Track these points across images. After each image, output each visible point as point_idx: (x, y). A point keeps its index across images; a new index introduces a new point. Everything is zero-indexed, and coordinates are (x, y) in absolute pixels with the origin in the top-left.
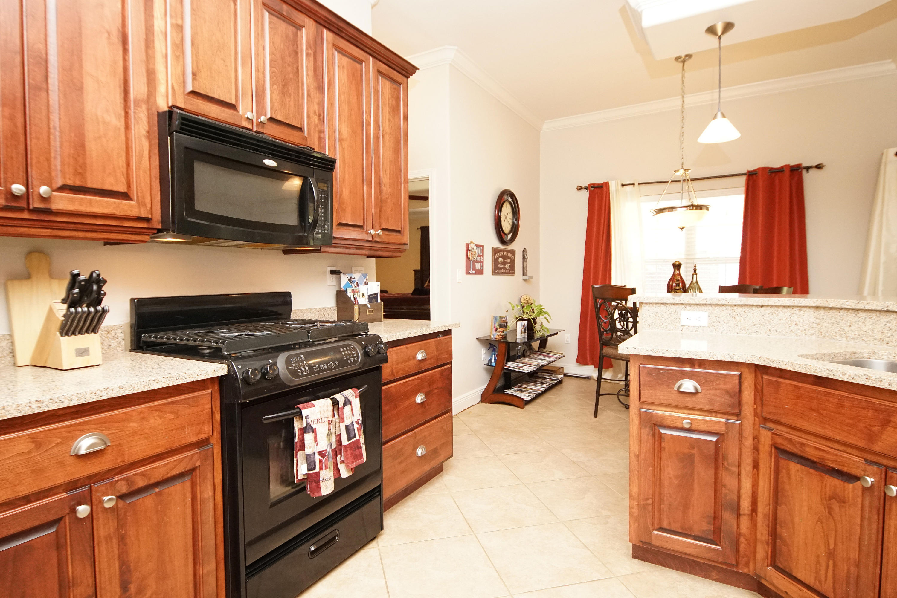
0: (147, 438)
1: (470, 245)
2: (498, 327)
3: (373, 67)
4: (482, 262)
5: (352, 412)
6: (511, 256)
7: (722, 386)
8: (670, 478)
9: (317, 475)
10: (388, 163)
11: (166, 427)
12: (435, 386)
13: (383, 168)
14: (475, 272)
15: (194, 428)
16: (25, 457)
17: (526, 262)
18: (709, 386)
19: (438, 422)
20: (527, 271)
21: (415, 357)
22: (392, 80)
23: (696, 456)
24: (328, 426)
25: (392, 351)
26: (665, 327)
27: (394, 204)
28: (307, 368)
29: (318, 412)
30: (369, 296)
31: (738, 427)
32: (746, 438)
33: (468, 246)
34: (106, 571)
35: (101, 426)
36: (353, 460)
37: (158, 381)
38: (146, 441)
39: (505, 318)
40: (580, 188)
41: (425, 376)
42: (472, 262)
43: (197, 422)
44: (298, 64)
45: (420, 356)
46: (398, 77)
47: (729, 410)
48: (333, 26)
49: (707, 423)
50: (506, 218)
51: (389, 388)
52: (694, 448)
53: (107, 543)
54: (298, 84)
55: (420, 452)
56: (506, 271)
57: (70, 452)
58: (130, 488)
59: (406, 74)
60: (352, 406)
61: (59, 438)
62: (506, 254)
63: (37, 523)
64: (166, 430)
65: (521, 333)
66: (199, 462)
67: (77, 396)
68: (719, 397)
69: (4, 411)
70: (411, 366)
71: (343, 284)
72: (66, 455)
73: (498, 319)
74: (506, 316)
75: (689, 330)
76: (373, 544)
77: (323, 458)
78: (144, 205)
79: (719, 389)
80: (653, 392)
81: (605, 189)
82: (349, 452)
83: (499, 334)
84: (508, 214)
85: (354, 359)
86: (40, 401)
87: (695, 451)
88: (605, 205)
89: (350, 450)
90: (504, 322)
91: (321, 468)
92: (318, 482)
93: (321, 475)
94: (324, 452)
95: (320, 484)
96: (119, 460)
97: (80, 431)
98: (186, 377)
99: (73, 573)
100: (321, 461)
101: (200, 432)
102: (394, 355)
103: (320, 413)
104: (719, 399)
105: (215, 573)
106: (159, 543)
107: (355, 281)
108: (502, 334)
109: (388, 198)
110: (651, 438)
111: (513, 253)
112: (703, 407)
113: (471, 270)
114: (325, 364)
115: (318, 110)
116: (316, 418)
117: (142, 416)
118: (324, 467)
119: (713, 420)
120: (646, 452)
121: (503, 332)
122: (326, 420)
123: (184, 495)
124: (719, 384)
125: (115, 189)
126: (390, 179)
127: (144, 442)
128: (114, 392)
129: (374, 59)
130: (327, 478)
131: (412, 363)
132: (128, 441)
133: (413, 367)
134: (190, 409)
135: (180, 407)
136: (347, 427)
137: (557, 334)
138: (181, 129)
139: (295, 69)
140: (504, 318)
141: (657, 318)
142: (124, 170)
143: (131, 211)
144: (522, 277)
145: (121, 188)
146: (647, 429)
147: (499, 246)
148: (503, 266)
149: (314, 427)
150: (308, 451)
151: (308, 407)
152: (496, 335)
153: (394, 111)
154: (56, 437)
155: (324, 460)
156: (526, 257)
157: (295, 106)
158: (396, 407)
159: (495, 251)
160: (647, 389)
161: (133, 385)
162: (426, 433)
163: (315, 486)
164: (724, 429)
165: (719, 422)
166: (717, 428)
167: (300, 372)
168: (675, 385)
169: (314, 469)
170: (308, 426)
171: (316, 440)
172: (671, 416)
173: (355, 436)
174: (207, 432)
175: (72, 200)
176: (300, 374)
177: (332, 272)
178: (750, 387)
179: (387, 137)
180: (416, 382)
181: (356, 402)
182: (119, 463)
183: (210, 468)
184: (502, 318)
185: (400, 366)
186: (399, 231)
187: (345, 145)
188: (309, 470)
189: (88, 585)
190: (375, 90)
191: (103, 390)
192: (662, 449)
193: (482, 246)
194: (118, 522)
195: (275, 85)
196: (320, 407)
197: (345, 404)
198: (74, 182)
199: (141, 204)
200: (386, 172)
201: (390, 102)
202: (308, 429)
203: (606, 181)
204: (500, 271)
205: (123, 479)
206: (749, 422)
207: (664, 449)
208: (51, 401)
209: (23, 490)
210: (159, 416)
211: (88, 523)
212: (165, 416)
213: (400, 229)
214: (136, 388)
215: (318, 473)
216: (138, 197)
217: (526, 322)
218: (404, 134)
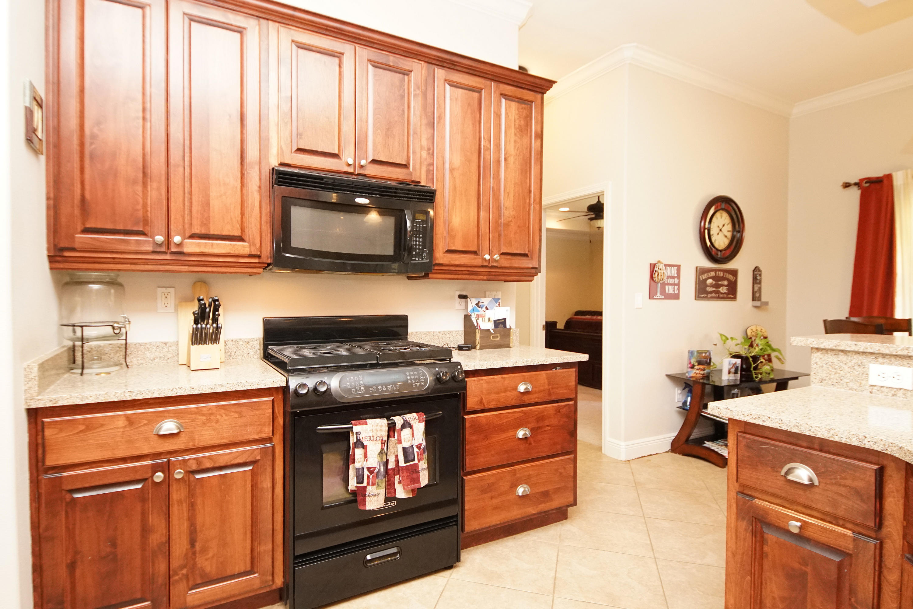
0: (214, 430)
1: (657, 265)
2: (696, 364)
3: (494, 92)
4: (678, 285)
5: (413, 436)
6: (730, 277)
7: (848, 482)
8: (774, 598)
9: (364, 489)
10: (513, 186)
11: (231, 423)
12: (547, 422)
13: (504, 191)
14: (663, 297)
15: (256, 427)
16: (122, 430)
17: (760, 283)
18: (831, 479)
19: (551, 462)
20: (760, 295)
21: (516, 388)
22: (520, 100)
23: (810, 577)
24: (380, 445)
25: (482, 380)
26: (845, 385)
27: (519, 227)
28: (362, 388)
29: (370, 431)
30: (495, 321)
31: (873, 550)
32: (890, 569)
33: (653, 267)
34: (177, 526)
35: (177, 415)
36: (409, 483)
37: (223, 386)
38: (213, 432)
39: (708, 354)
40: (847, 185)
41: (531, 410)
42: (659, 285)
43: (259, 423)
44: (404, 107)
45: (522, 388)
46: (528, 95)
47: (859, 520)
48: (446, 62)
49: (826, 533)
50: (721, 230)
51: (477, 417)
52: (807, 565)
53: (179, 506)
54: (404, 125)
55: (520, 491)
56: (721, 296)
57: (153, 431)
58: (198, 467)
59: (540, 90)
60: (413, 430)
61: (146, 420)
62: (721, 274)
63: (127, 479)
64: (230, 425)
65: (729, 373)
66: (259, 456)
67: (158, 391)
68: (846, 497)
69: (106, 396)
70: (509, 397)
71: (470, 308)
72: (151, 433)
73: (696, 354)
74: (708, 351)
75: (882, 392)
76: (446, 574)
77: (371, 474)
78: (254, 245)
79: (845, 486)
80: (754, 473)
81: (885, 182)
82: (405, 474)
83: (698, 372)
84: (724, 225)
85: (420, 385)
86: (131, 392)
87: (809, 569)
88: (887, 205)
89: (407, 472)
90: (706, 357)
91: (368, 484)
92: (365, 496)
93: (367, 489)
94: (372, 469)
95: (365, 499)
96: (191, 444)
97: (163, 416)
98: (247, 385)
99: (152, 522)
100: (368, 477)
101: (261, 432)
102: (484, 384)
103: (373, 431)
104: (844, 501)
105: (271, 553)
106: (221, 515)
107: (483, 306)
108: (702, 372)
109: (511, 221)
110: (749, 535)
111: (734, 273)
112: (821, 508)
113: (658, 294)
114: (384, 386)
115: (427, 145)
116: (368, 436)
117: (210, 411)
118: (370, 483)
119: (836, 530)
120: (744, 553)
121: (704, 370)
122: (378, 439)
123: (245, 481)
124: (846, 479)
125: (231, 234)
126: (514, 202)
127: (211, 432)
128: (187, 391)
129: (496, 84)
130: (372, 494)
131: (510, 394)
132: (199, 430)
133: (512, 399)
134: (252, 411)
135: (244, 409)
136: (404, 449)
137: (796, 378)
138: (279, 182)
139: (401, 112)
140: (706, 353)
141: (834, 370)
142: (239, 219)
143: (244, 250)
144: (750, 303)
145: (237, 233)
146: (745, 523)
147: (707, 264)
148: (715, 289)
149: (365, 443)
150: (358, 465)
151: (360, 424)
152: (695, 373)
153: (521, 131)
154: (144, 419)
155: (371, 477)
156: (758, 278)
157: (399, 146)
158: (486, 438)
159: (701, 271)
160: (747, 468)
161: (202, 387)
162: (531, 472)
163: (362, 499)
164: (851, 546)
165: (845, 535)
166: (841, 543)
167: (354, 391)
168: (782, 468)
169: (362, 483)
170: (358, 442)
171: (366, 456)
172: (776, 511)
173: (414, 460)
174: (267, 432)
175: (199, 245)
176: (353, 392)
177: (461, 297)
178: (898, 491)
179: (511, 160)
180: (517, 415)
181: (420, 427)
182: (190, 445)
183: (269, 463)
184: (702, 353)
185: (492, 397)
186: (526, 255)
187: (457, 174)
188: (357, 483)
189: (163, 534)
190: (497, 114)
191: (178, 388)
192: (764, 555)
193: (679, 267)
194: (189, 491)
195: (379, 130)
196: (373, 426)
197: (403, 427)
198: (201, 231)
199: (252, 244)
200: (508, 195)
201: (517, 123)
202: (359, 444)
203: (887, 173)
204: (709, 296)
205: (194, 459)
206: (894, 546)
207: (767, 556)
208: (139, 392)
209: (120, 454)
210: (225, 413)
211: (164, 487)
212: (230, 414)
213: (527, 253)
214: (204, 389)
215: (365, 487)
216: (249, 239)
217: (738, 361)
218: (534, 154)
